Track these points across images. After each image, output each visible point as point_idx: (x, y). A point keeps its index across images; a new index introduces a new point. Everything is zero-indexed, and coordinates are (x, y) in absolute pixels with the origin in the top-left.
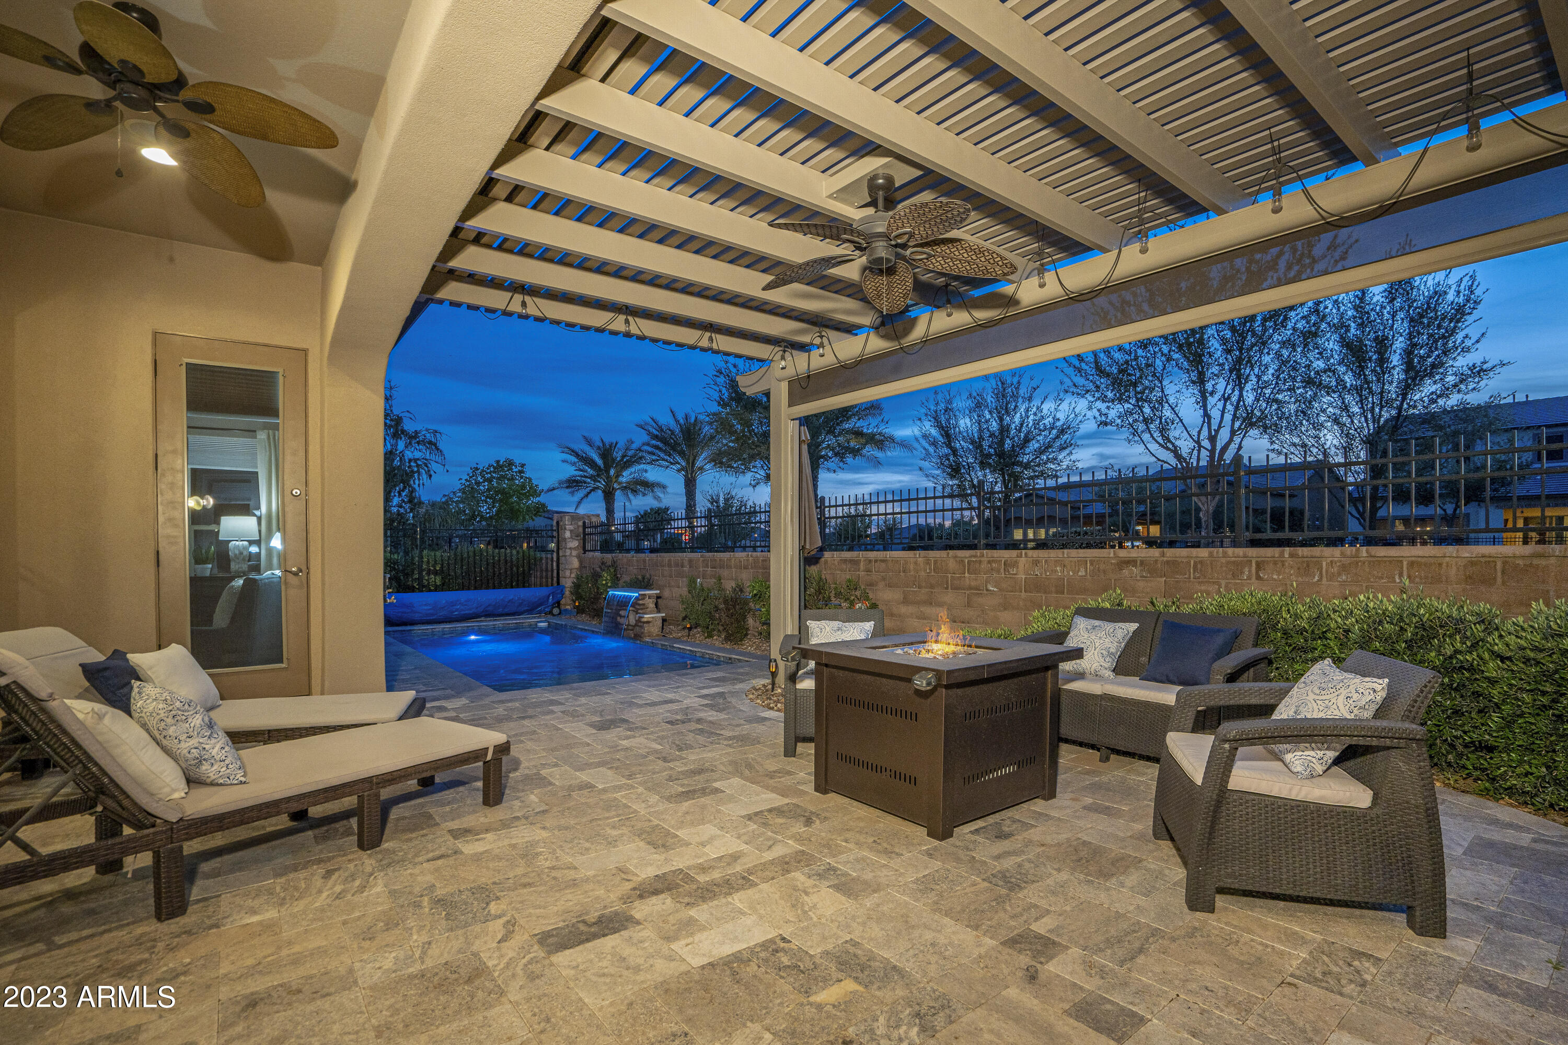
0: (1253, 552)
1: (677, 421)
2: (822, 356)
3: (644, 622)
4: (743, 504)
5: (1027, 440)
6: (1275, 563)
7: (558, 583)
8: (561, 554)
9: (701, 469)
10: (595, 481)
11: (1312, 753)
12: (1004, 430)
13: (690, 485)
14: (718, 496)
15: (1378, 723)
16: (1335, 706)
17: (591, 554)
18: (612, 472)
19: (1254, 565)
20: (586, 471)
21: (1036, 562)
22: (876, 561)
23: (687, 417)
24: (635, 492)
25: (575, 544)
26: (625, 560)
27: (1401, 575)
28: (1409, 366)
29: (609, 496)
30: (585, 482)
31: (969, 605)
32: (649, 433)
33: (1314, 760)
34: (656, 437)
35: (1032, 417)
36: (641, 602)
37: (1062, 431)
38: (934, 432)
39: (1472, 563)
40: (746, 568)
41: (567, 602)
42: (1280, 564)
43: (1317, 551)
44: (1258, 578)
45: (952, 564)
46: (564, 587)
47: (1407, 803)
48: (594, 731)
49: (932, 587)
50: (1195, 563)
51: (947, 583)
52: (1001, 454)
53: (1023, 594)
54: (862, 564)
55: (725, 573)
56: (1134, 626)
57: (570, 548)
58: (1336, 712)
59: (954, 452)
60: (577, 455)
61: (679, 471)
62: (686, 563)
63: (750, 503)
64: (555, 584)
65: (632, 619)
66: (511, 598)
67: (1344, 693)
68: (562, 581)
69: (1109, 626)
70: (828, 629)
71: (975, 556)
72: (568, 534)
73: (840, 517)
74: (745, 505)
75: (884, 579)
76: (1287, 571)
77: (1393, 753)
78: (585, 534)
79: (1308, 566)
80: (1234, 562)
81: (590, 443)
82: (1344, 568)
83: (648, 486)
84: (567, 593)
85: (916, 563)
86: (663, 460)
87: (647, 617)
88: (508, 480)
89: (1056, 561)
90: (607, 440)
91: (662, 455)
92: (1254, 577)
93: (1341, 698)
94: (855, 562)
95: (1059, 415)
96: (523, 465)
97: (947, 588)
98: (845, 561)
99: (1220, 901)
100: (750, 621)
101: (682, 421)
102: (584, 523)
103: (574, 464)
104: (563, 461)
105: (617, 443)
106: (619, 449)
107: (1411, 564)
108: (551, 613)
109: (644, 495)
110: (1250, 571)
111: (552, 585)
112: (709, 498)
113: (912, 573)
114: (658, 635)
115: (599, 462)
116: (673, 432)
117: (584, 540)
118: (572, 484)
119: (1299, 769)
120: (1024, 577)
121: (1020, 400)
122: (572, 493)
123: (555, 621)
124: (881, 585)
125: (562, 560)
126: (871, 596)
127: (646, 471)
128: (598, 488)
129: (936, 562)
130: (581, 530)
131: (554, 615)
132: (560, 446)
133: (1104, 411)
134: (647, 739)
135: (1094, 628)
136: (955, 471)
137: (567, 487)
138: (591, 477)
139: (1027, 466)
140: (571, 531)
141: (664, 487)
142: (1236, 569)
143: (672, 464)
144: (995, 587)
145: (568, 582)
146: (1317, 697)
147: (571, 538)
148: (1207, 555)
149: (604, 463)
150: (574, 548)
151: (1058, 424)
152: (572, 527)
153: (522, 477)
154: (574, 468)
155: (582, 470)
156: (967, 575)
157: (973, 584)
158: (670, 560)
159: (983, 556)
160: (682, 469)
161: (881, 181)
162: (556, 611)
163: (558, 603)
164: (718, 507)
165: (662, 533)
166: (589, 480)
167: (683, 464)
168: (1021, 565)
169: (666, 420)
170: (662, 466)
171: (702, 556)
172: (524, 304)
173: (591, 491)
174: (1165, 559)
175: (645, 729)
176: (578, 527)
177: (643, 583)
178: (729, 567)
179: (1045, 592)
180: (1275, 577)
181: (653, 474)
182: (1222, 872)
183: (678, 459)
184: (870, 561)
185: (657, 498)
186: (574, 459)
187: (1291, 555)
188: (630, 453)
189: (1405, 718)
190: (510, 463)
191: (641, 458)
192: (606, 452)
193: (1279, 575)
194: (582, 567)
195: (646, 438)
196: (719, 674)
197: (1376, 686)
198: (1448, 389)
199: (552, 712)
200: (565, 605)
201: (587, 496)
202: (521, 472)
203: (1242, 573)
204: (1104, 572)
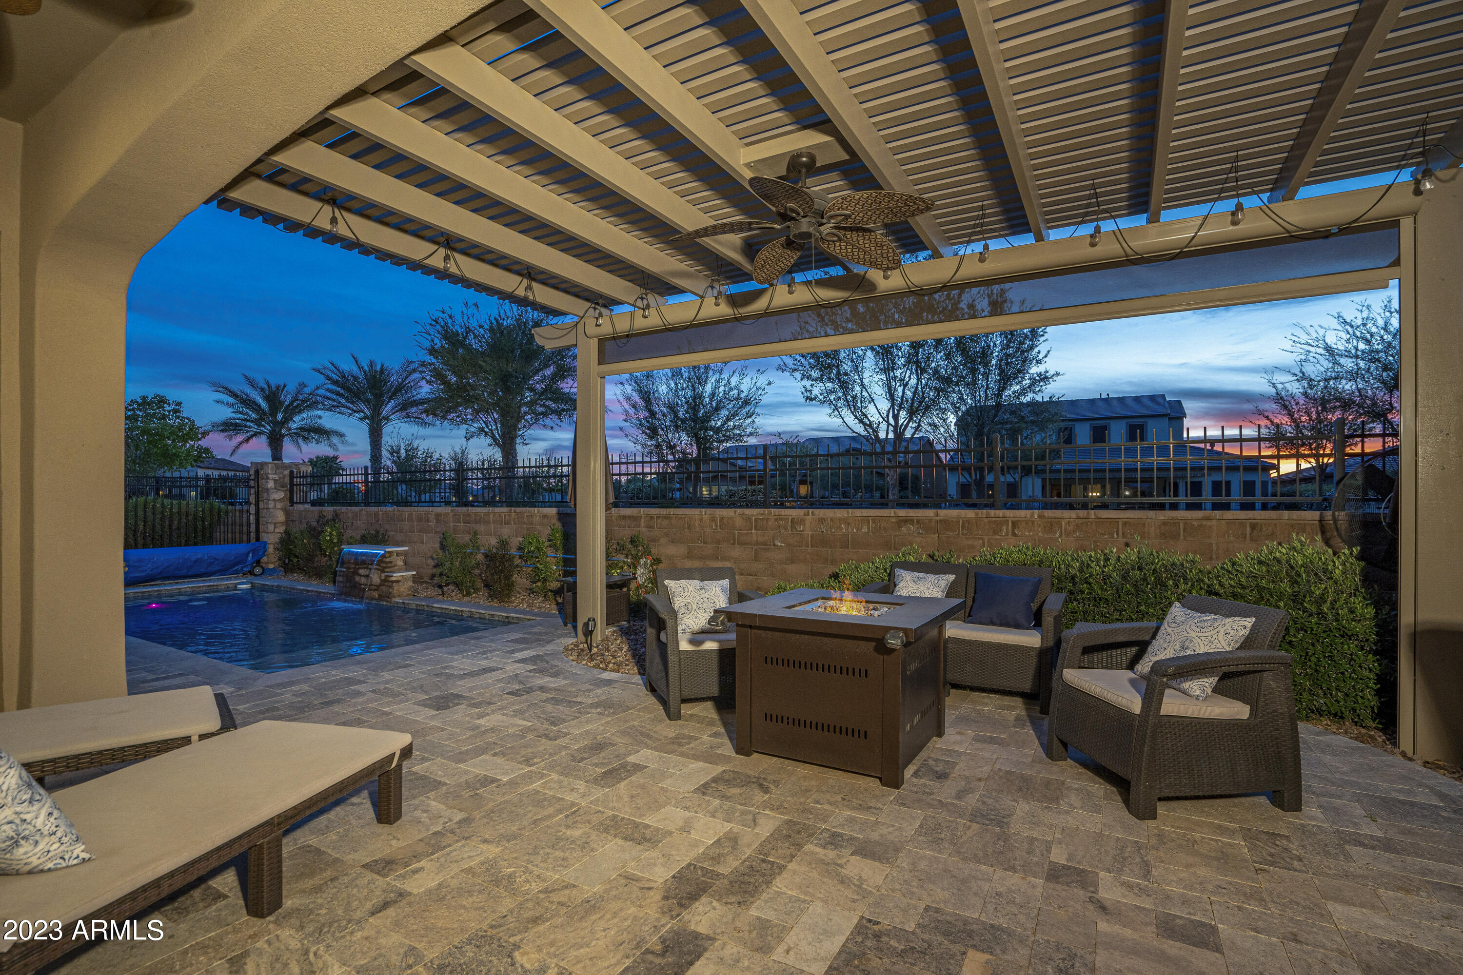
0: (1010, 513)
1: (360, 368)
2: (645, 317)
3: (393, 582)
4: (428, 455)
5: (717, 409)
6: (1027, 523)
7: (258, 539)
8: (261, 506)
9: (387, 418)
10: (259, 425)
11: (1206, 680)
12: (698, 397)
13: (375, 436)
14: (399, 447)
15: (1243, 653)
16: (1216, 641)
17: (300, 507)
18: (280, 417)
19: (1010, 524)
20: (247, 414)
21: (822, 520)
22: (658, 518)
23: (372, 364)
24: (305, 439)
25: (280, 495)
26: (350, 515)
27: (1118, 534)
28: (1002, 373)
29: (275, 442)
30: (246, 427)
31: (756, 559)
32: (328, 378)
33: (1207, 685)
34: (336, 383)
35: (722, 389)
36: (388, 560)
37: (747, 402)
38: (636, 398)
39: (1165, 524)
40: (507, 523)
41: (271, 559)
42: (1030, 524)
43: (1058, 513)
44: (1014, 534)
45: (738, 522)
46: (265, 543)
47: (1276, 712)
48: (435, 712)
49: (718, 542)
50: (963, 522)
51: (734, 539)
52: (695, 419)
53: (810, 549)
54: (643, 520)
55: (481, 528)
56: (952, 577)
57: (274, 500)
58: (1219, 646)
59: (653, 414)
60: (234, 395)
61: (362, 419)
62: (432, 517)
63: (436, 456)
64: (253, 541)
65: (376, 578)
66: (199, 556)
67: (1222, 630)
68: (264, 537)
69: (932, 577)
70: (691, 588)
71: (764, 514)
72: (271, 484)
73: (630, 474)
74: (431, 457)
75: (667, 535)
76: (1036, 529)
77: (1265, 675)
78: (292, 484)
79: (1051, 525)
80: (995, 521)
81: (252, 384)
82: (1078, 527)
83: (322, 433)
84: (271, 549)
85: (701, 520)
86: (344, 406)
87: (397, 575)
88: (159, 419)
89: (841, 520)
90: (273, 382)
91: (343, 402)
92: (1010, 534)
93: (1221, 635)
94: (636, 519)
95: (742, 387)
96: (179, 404)
97: (734, 544)
98: (624, 517)
99: (1162, 809)
100: (516, 577)
101: (366, 368)
102: (292, 472)
103: (232, 405)
104: (218, 402)
105: (285, 386)
106: (288, 393)
107: (1125, 524)
108: (251, 573)
109: (318, 442)
110: (1007, 529)
111: (249, 541)
112: (389, 448)
113: (697, 529)
114: (408, 595)
115: (264, 405)
116: (355, 378)
117: (291, 492)
118: (229, 427)
119: (1198, 693)
120: (810, 533)
121: (711, 372)
122: (230, 438)
123: (259, 581)
124: (664, 541)
125: (263, 513)
126: (653, 551)
127: (320, 417)
128: (261, 433)
129: (722, 519)
130: (287, 480)
131: (256, 575)
132: (213, 384)
133: (809, 388)
134: (503, 714)
135: (920, 579)
136: (653, 432)
137: (222, 431)
138: (255, 422)
139: (717, 430)
140: (275, 481)
141: (341, 435)
142: (997, 526)
143: (355, 411)
144: (782, 542)
145: (272, 536)
146: (1199, 634)
147: (275, 488)
148: (973, 515)
149: (270, 407)
150: (280, 500)
151: (743, 395)
152: (276, 477)
153: (178, 417)
154: (231, 410)
155: (241, 413)
156: (753, 531)
157: (761, 539)
158: (411, 514)
159: (771, 514)
160: (366, 418)
161: (804, 159)
162: (258, 570)
163: (258, 563)
164: (399, 457)
165: (330, 484)
166: (252, 424)
167: (368, 413)
168: (808, 523)
169: (347, 366)
170: (343, 413)
171: (452, 511)
172: (334, 221)
173: (252, 436)
174: (938, 518)
175: (490, 703)
176: (284, 476)
177: (376, 538)
178: (487, 522)
179: (831, 547)
180: (1027, 533)
181: (328, 420)
182: (1163, 785)
183: (362, 406)
184: (652, 518)
185: (331, 445)
186: (231, 400)
187: (1040, 517)
188: (301, 397)
189: (1271, 647)
190: (161, 401)
191: (317, 402)
192: (273, 396)
193: (1029, 532)
194: (289, 520)
195: (322, 379)
196: (516, 636)
197: (1246, 623)
198: (1024, 389)
199: (359, 694)
200: (268, 563)
201: (248, 440)
202: (176, 411)
203: (1001, 530)
204: (885, 529)
